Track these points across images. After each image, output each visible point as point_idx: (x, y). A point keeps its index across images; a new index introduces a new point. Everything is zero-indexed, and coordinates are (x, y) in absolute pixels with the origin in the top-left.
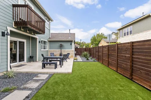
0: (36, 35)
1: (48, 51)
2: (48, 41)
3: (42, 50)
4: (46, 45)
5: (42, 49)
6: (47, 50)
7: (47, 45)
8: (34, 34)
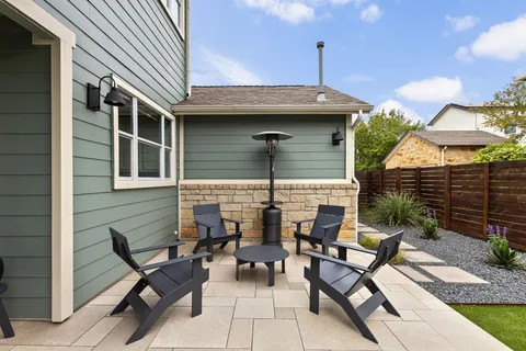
1: (175, 188)
2: (178, 118)
3: (121, 183)
4: (163, 147)
5: (125, 172)
6: (172, 181)
7: (168, 143)
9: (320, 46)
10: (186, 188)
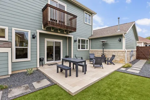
0: (70, 34)
1: (89, 51)
2: (90, 39)
5: (79, 48)
6: (88, 49)
7: (87, 44)
8: (67, 34)
9: (119, 18)
10: (91, 51)
